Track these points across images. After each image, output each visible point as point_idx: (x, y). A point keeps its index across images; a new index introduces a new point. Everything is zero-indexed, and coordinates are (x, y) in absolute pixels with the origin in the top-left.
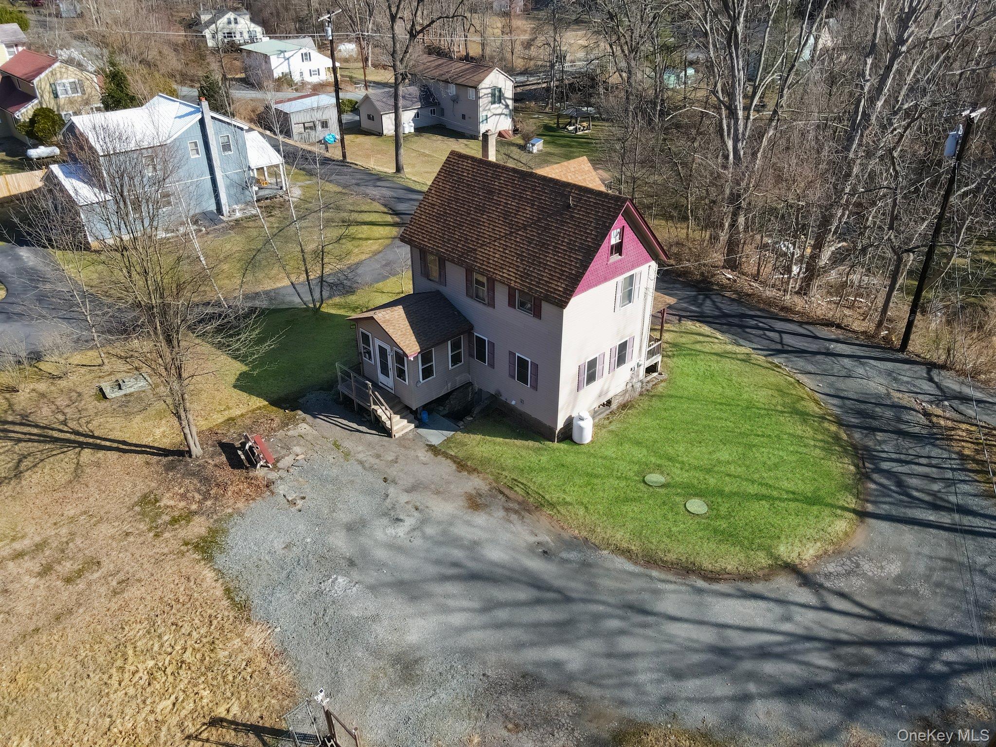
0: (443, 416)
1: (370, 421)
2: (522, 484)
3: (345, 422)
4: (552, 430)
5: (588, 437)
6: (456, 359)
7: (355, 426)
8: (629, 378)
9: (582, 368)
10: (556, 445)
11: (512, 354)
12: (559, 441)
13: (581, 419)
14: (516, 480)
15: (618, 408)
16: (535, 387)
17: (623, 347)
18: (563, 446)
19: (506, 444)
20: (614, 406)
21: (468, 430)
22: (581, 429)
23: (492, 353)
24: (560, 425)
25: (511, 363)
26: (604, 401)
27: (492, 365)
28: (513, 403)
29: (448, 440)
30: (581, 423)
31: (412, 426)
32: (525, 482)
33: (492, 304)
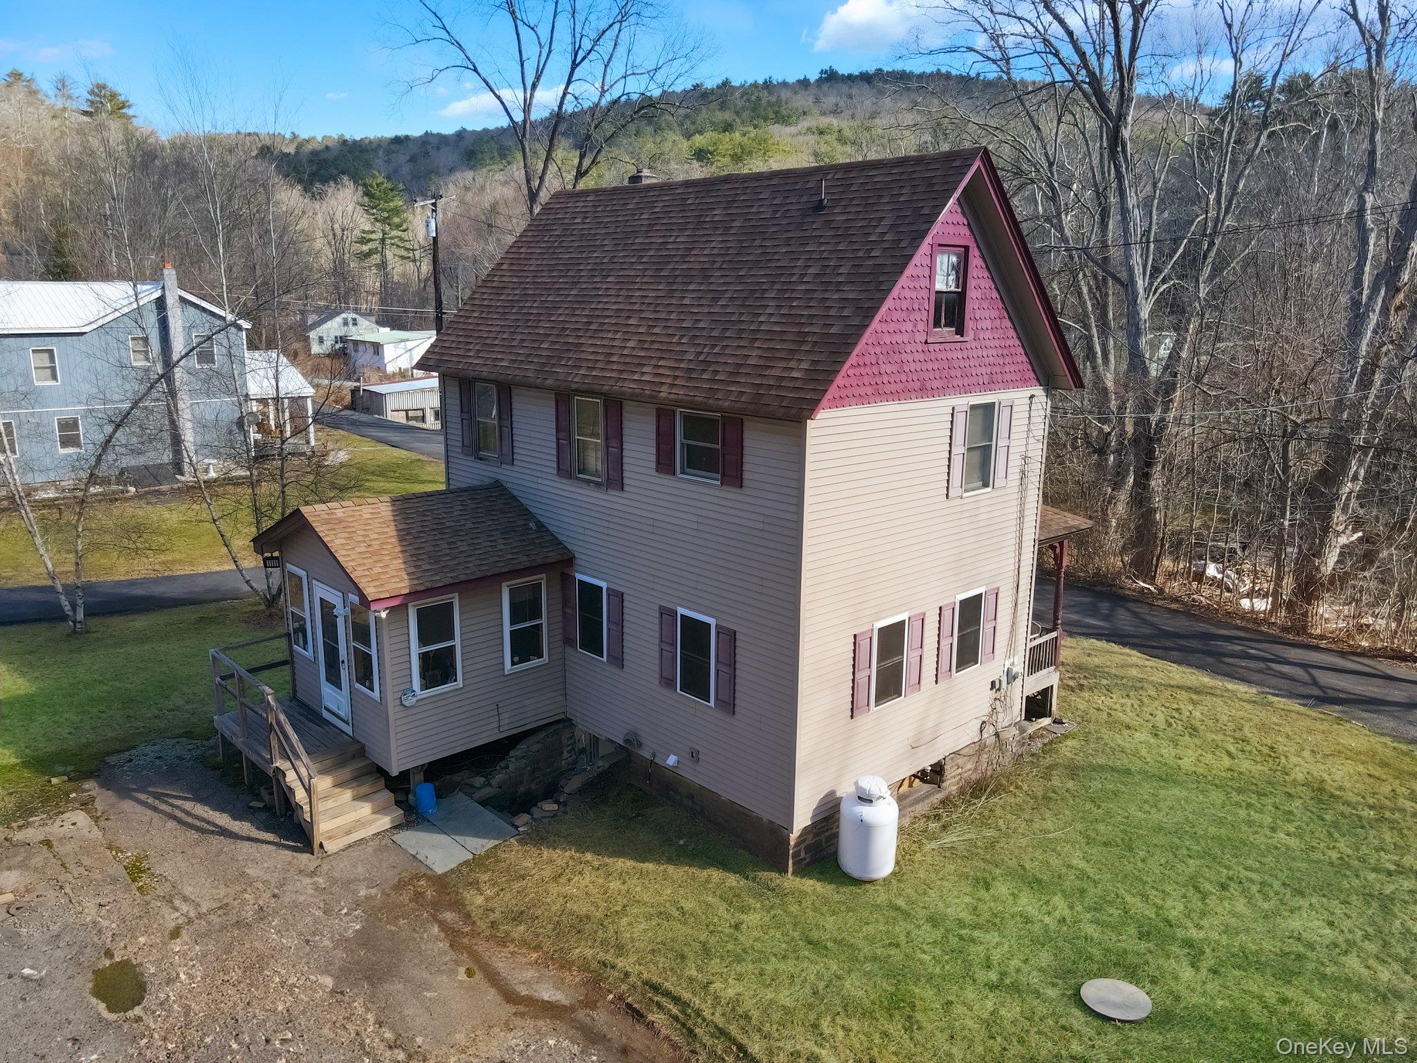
0: (483, 803)
1: (268, 808)
2: (676, 1000)
3: (201, 810)
4: (778, 833)
5: (884, 860)
6: (525, 645)
7: (223, 820)
8: (987, 710)
9: (864, 644)
10: (790, 881)
11: (667, 614)
12: (803, 870)
13: (865, 799)
14: (655, 988)
15: (962, 792)
16: (728, 705)
17: (971, 610)
18: (811, 885)
19: (642, 874)
20: (951, 784)
21: (539, 837)
22: (865, 829)
23: (619, 621)
24: (802, 817)
25: (666, 641)
26: (926, 763)
27: (618, 660)
28: (672, 760)
29: (477, 862)
30: (865, 811)
31: (385, 822)
32: (686, 996)
33: (614, 479)
